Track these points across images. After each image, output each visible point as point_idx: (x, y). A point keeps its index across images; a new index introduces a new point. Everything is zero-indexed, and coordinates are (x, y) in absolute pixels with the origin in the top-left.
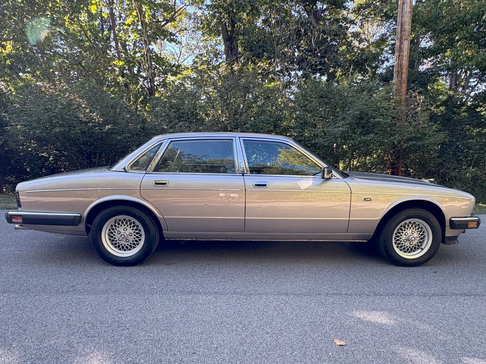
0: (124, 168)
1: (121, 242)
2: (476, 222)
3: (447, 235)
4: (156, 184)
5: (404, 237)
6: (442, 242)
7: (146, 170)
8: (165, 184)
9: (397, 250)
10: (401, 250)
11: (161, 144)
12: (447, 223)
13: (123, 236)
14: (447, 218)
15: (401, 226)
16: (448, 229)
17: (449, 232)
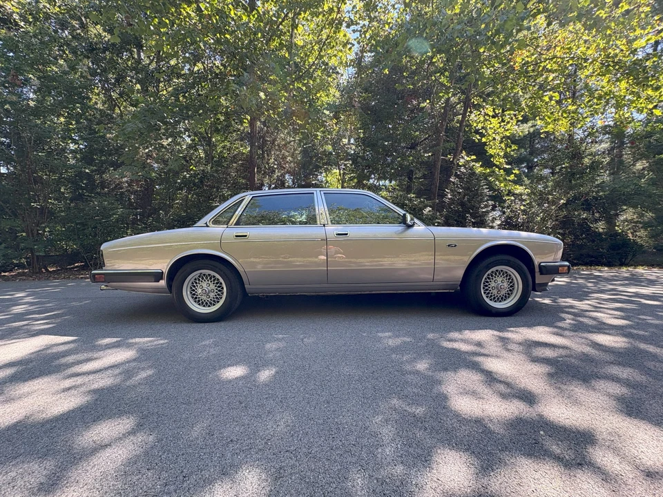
0: (206, 223)
1: (203, 297)
2: (567, 268)
3: (537, 282)
4: (236, 236)
5: (493, 284)
6: (533, 290)
7: (227, 224)
8: (246, 236)
9: (487, 300)
10: (491, 300)
11: (243, 200)
12: (537, 270)
13: (204, 291)
14: (536, 263)
15: (488, 275)
16: (537, 275)
17: (539, 279)
